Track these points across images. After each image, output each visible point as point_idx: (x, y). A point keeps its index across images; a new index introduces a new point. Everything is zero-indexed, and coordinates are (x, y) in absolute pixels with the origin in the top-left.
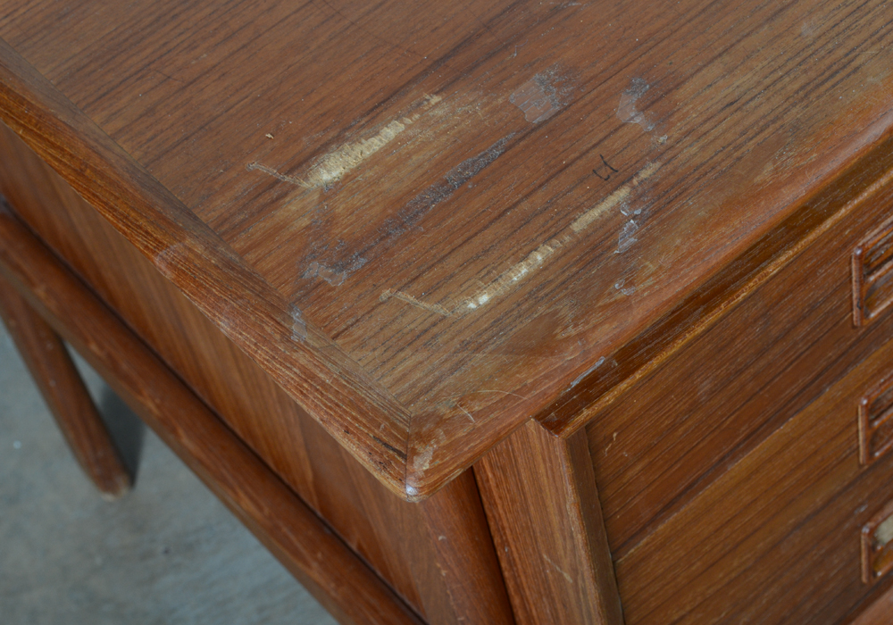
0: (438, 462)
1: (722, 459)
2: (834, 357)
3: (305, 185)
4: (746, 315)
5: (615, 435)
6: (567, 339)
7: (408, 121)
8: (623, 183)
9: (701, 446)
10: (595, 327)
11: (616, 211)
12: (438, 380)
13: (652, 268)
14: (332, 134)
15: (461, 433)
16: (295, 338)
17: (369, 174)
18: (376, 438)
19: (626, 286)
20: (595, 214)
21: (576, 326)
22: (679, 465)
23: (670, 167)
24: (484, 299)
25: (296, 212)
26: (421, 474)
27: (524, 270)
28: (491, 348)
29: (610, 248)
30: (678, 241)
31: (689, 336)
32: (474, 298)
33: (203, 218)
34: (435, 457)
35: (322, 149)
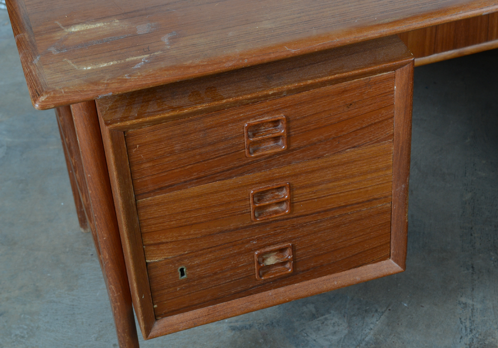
0: (47, 100)
1: (185, 182)
2: (237, 165)
3: (66, 30)
4: (196, 126)
5: (138, 146)
6: (103, 83)
7: (106, 24)
8: (149, 54)
9: (176, 171)
10: (113, 83)
11: (141, 59)
12: (62, 81)
13: (139, 74)
14: (84, 21)
15: (58, 95)
16: (33, 62)
17: (85, 33)
18: (36, 90)
19: (128, 76)
20: (135, 58)
21: (108, 81)
22: (166, 174)
23: (164, 54)
24: (89, 68)
25: (58, 35)
26: (40, 101)
27: (105, 65)
28: (81, 79)
29: (132, 67)
30: (151, 71)
31: (162, 116)
32: (87, 66)
33: (33, 30)
34: (47, 98)
35: (78, 24)
